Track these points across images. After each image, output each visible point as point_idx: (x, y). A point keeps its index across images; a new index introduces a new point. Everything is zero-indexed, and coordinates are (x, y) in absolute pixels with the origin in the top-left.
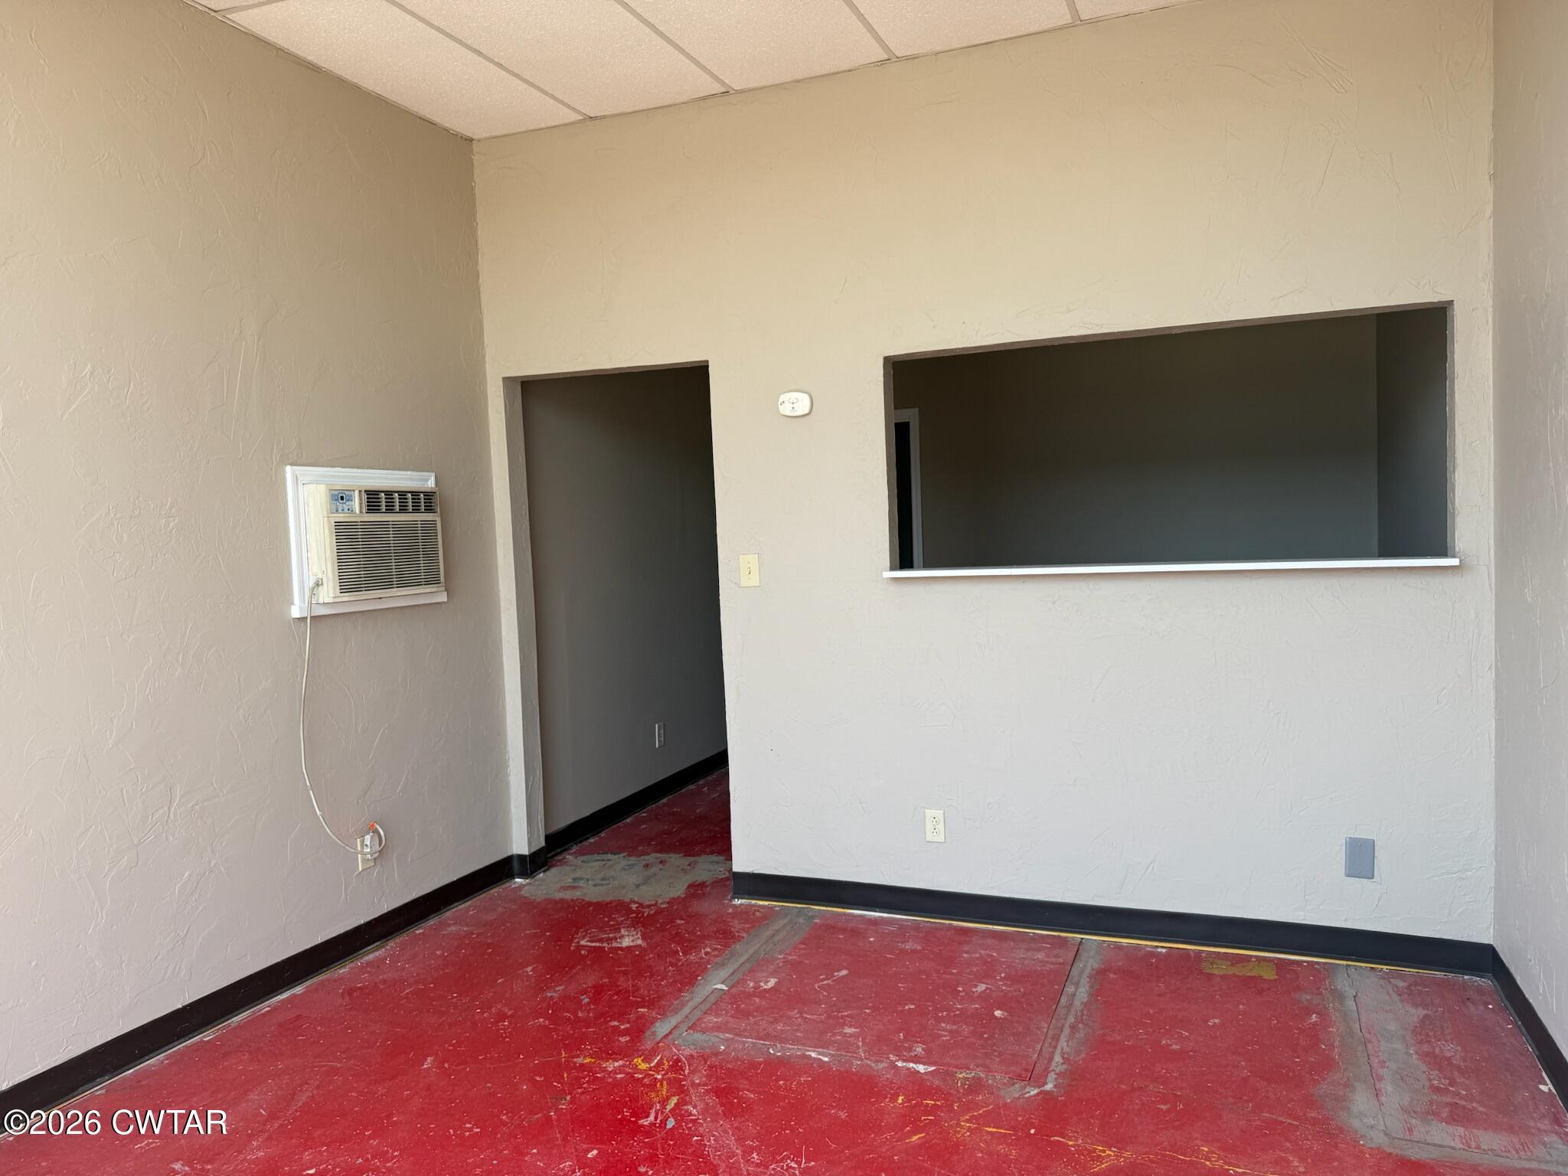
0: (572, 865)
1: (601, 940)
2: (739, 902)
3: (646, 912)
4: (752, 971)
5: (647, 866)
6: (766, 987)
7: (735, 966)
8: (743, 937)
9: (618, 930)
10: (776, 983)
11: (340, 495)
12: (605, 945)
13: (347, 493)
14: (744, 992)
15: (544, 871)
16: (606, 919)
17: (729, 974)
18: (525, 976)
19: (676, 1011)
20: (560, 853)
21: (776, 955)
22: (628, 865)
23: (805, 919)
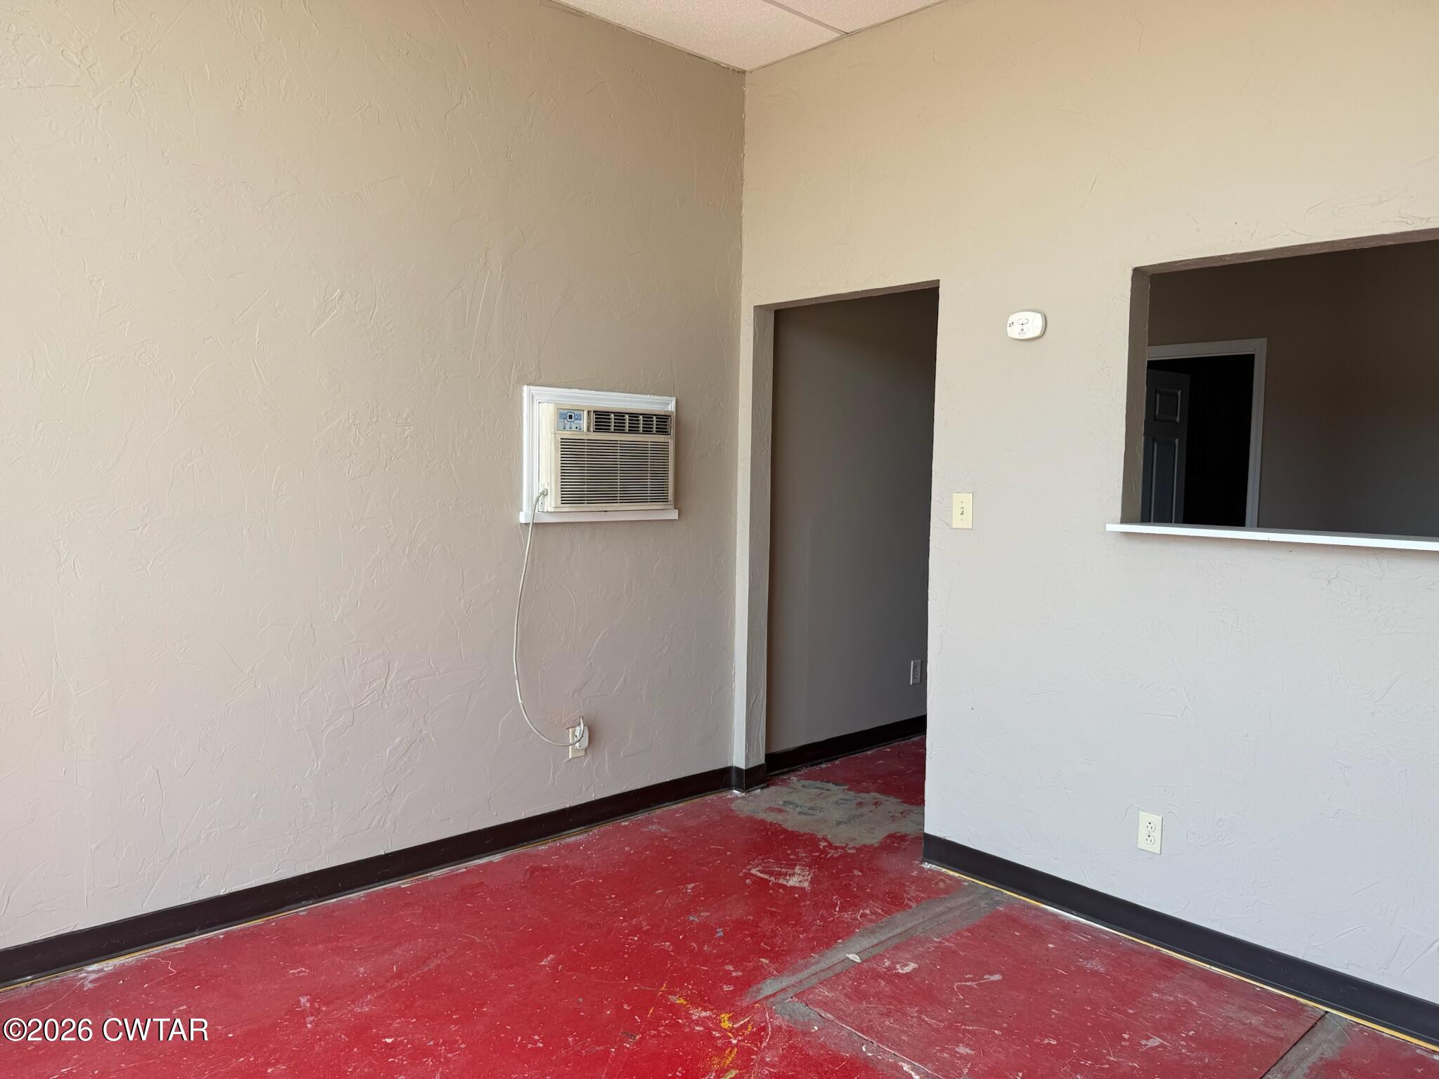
0: (791, 788)
1: (771, 873)
2: (929, 866)
3: (832, 853)
4: (896, 948)
5: (860, 804)
6: (900, 971)
7: (883, 938)
8: (911, 907)
9: (793, 866)
10: (915, 968)
11: (569, 414)
12: (772, 879)
13: (575, 412)
14: (873, 970)
15: (762, 788)
16: (789, 852)
17: (870, 945)
18: (682, 892)
19: (794, 972)
20: (787, 772)
21: (933, 937)
22: (843, 800)
23: (988, 904)
